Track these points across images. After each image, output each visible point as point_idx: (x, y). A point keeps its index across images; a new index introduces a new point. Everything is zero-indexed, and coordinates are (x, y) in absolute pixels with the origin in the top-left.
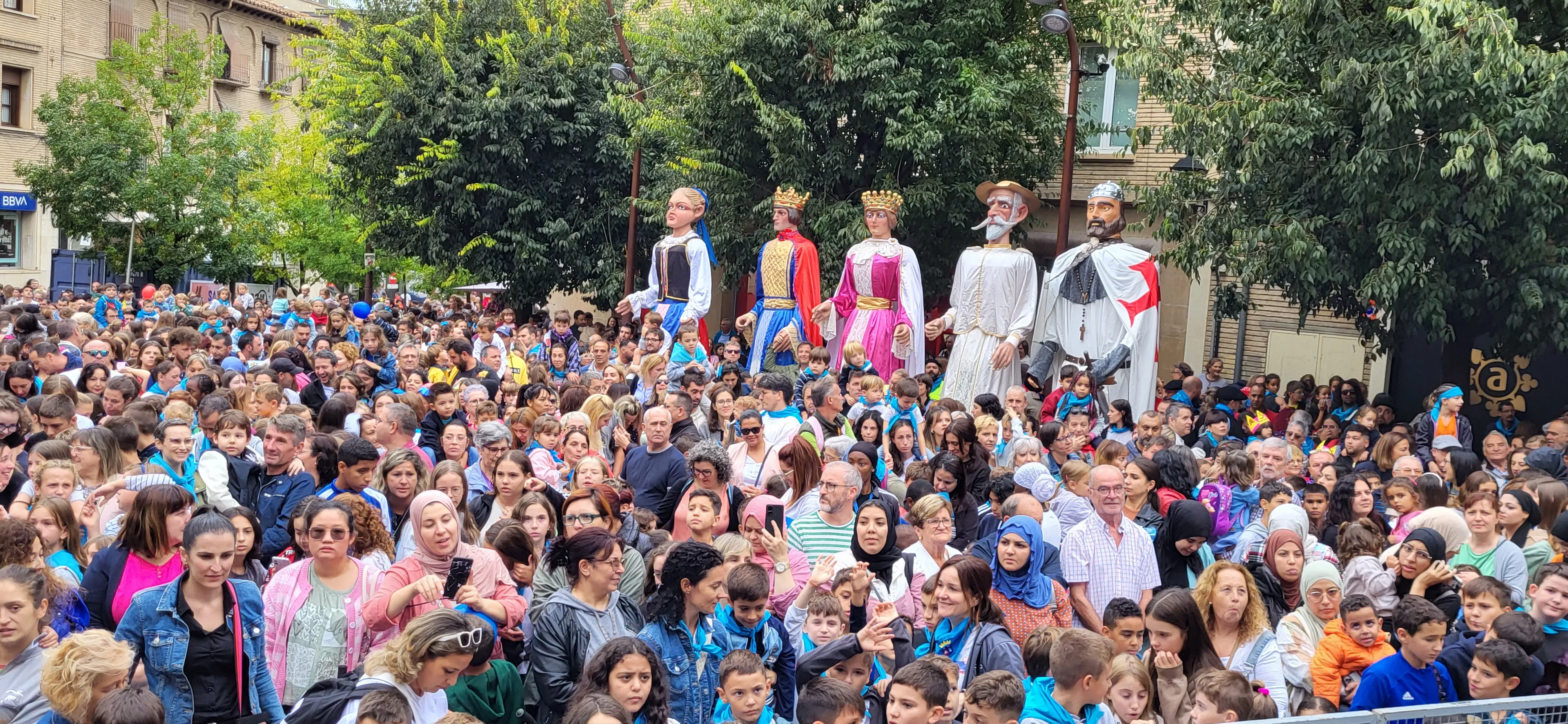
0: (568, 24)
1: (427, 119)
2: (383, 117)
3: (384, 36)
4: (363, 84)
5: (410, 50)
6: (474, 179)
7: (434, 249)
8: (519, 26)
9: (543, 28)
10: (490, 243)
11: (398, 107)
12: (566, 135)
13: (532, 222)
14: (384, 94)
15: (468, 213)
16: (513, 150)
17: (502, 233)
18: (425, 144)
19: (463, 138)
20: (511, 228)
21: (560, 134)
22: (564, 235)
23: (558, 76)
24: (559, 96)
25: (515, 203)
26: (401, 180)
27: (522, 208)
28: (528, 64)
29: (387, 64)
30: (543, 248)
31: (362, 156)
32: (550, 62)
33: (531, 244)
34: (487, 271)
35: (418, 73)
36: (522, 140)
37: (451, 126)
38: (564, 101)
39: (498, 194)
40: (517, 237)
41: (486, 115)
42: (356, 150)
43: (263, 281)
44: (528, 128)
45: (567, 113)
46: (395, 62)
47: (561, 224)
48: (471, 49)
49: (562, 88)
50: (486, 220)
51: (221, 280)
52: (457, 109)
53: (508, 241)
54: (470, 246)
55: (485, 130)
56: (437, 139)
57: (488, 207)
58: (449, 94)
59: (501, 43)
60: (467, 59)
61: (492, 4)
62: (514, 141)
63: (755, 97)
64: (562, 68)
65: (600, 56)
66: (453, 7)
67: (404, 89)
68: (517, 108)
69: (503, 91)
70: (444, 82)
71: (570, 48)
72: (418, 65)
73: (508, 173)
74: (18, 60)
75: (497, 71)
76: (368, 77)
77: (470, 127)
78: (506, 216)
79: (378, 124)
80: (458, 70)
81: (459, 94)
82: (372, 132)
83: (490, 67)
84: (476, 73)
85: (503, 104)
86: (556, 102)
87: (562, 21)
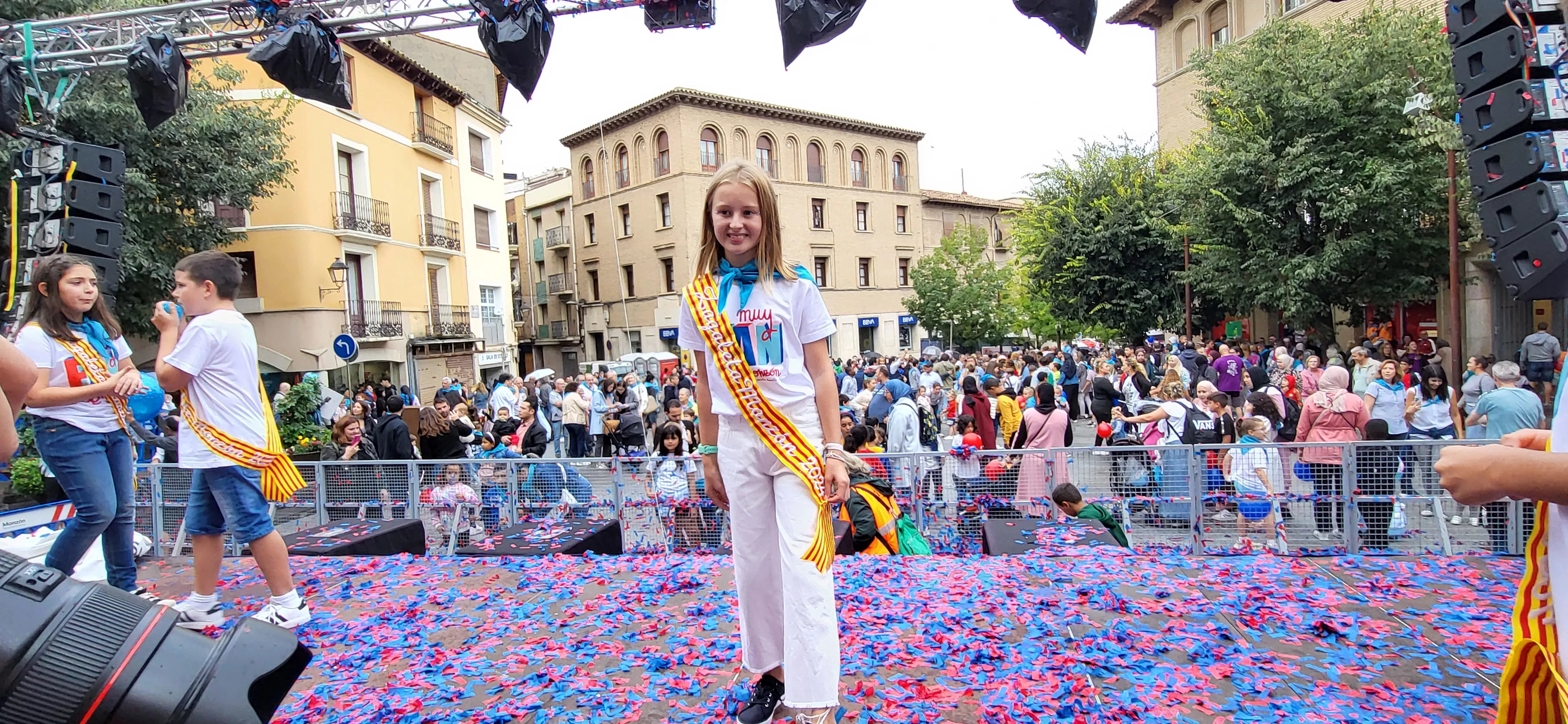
0: (1142, 187)
1: (1068, 248)
2: (1046, 250)
4: (1035, 236)
5: (1059, 216)
6: (1097, 274)
8: (1115, 193)
9: (1126, 190)
10: (1108, 306)
11: (1053, 244)
12: (1146, 244)
13: (1131, 292)
15: (1096, 292)
16: (1116, 256)
17: (1114, 301)
18: (1070, 261)
19: (1088, 255)
20: (1120, 297)
21: (1141, 244)
22: (1149, 297)
25: (1120, 284)
27: (1124, 286)
28: (1122, 211)
29: (1046, 224)
30: (1138, 306)
31: (1041, 271)
32: (1132, 208)
33: (1131, 304)
34: (1109, 321)
35: (1064, 226)
36: (1121, 252)
37: (1080, 249)
38: (1141, 227)
39: (1111, 281)
40: (1123, 302)
41: (1098, 241)
42: (1035, 270)
44: (1122, 244)
46: (1050, 222)
47: (1147, 292)
48: (1090, 209)
50: (1106, 295)
52: (1084, 241)
53: (1118, 305)
54: (1097, 308)
55: (1099, 249)
56: (1074, 257)
57: (1106, 288)
58: (1078, 234)
59: (1102, 203)
60: (1087, 215)
61: (1098, 185)
62: (1115, 252)
63: (1231, 206)
64: (1140, 209)
65: (1160, 200)
66: (1078, 190)
67: (1057, 235)
68: (1115, 235)
69: (1106, 227)
70: (1076, 229)
71: (1145, 198)
72: (1062, 222)
73: (1116, 270)
74: (905, 255)
75: (1103, 218)
76: (1037, 232)
77: (1091, 248)
78: (1117, 292)
79: (1042, 254)
80: (1083, 222)
81: (1083, 233)
82: (1039, 259)
83: (1100, 216)
84: (1092, 221)
85: (1108, 234)
86: (1136, 228)
87: (1137, 185)
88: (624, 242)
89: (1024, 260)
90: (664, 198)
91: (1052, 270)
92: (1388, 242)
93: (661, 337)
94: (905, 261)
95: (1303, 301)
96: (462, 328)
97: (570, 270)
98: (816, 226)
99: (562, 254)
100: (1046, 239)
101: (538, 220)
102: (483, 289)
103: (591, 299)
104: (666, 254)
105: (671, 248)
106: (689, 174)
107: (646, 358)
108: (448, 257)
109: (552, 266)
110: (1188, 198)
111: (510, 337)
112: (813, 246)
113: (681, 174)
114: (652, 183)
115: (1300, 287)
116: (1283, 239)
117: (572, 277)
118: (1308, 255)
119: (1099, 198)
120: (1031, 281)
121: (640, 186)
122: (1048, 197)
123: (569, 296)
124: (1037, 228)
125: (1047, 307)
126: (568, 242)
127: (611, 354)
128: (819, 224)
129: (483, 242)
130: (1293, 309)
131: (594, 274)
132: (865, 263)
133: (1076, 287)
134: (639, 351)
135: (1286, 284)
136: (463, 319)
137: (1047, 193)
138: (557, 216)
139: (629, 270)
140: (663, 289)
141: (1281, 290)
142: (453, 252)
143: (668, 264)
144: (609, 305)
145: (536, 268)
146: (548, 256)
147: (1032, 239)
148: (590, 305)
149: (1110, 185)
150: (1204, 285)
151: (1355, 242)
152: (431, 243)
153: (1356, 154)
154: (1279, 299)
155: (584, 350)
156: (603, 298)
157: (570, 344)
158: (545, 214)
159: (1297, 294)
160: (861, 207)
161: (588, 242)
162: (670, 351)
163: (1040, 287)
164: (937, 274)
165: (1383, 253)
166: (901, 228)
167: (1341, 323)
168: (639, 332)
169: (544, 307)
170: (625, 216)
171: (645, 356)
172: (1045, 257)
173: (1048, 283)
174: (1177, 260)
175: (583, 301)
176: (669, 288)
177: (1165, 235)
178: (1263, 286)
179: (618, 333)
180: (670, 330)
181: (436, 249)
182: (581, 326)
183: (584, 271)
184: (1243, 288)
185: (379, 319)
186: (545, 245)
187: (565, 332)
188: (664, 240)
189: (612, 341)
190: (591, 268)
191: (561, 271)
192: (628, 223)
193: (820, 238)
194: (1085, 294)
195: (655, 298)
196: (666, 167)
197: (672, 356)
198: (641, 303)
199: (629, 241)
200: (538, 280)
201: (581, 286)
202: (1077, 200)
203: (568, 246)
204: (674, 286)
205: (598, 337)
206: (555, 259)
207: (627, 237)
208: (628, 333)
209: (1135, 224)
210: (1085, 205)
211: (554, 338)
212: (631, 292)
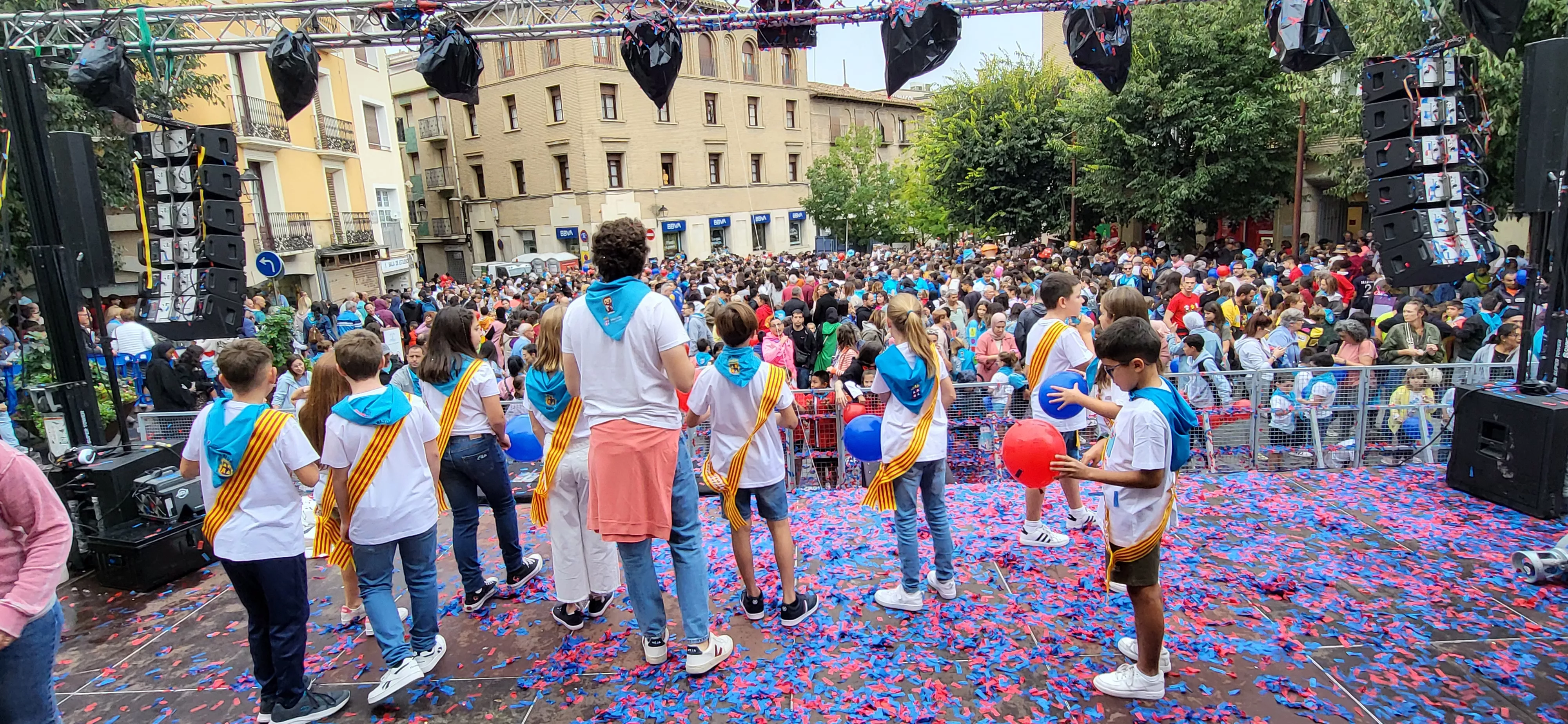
0: (1036, 102)
1: (970, 159)
2: (949, 161)
3: (948, 123)
4: (940, 147)
5: (961, 128)
6: (994, 184)
7: (977, 220)
8: (1012, 107)
9: (1023, 106)
10: (1003, 214)
11: (956, 156)
12: (1038, 157)
13: (1023, 201)
14: (950, 150)
15: (992, 201)
16: (1012, 168)
17: (1009, 209)
18: (970, 171)
19: (987, 166)
20: (1014, 206)
21: (1034, 157)
22: (1039, 206)
23: (1032, 129)
24: (1033, 139)
25: (1014, 194)
26: (960, 190)
27: (1018, 196)
28: (1017, 125)
29: (950, 136)
30: (1029, 214)
31: (942, 180)
32: (1027, 122)
33: (1024, 213)
34: (1003, 228)
35: (964, 138)
36: (1015, 163)
37: (981, 161)
38: (1036, 141)
39: (1005, 190)
40: (1016, 210)
41: (997, 154)
42: (939, 178)
43: (905, 241)
44: (1018, 157)
45: (1038, 146)
46: (954, 134)
47: (1038, 201)
48: (989, 122)
49: (1034, 135)
50: (1001, 204)
51: (886, 243)
52: (984, 153)
53: (1011, 213)
54: (994, 216)
55: (997, 161)
56: (975, 168)
57: (1001, 197)
58: (979, 146)
59: (1002, 118)
60: (987, 128)
61: (998, 100)
62: (1011, 164)
63: (1121, 131)
64: (1034, 124)
65: (1052, 116)
66: (979, 103)
67: (958, 147)
68: (1012, 148)
69: (1004, 140)
70: (976, 141)
71: (1038, 114)
72: (963, 135)
73: (1010, 180)
74: (794, 150)
75: (1001, 131)
76: (942, 144)
77: (990, 160)
78: (1010, 201)
79: (946, 165)
80: (982, 134)
81: (983, 145)
82: (942, 169)
83: (998, 130)
84: (992, 134)
85: (1005, 147)
86: (1031, 142)
87: (1032, 101)
88: (511, 136)
90: (554, 91)
91: (953, 179)
92: (1247, 166)
93: (558, 236)
94: (793, 156)
95: (1176, 217)
96: (365, 236)
97: (449, 164)
98: (709, 122)
99: (440, 146)
101: (408, 107)
102: (378, 191)
103: (476, 195)
104: (560, 151)
105: (564, 144)
106: (580, 66)
107: (545, 259)
108: (344, 160)
109: (428, 159)
110: (1083, 121)
111: (409, 242)
112: (707, 143)
113: (573, 66)
114: (540, 74)
115: (1175, 205)
116: (1162, 162)
117: (453, 172)
118: (1182, 177)
119: (998, 112)
120: (931, 187)
121: (527, 77)
123: (451, 193)
125: (946, 213)
126: (445, 134)
127: (503, 254)
128: (712, 119)
129: (374, 143)
130: (1168, 225)
131: (478, 169)
132: (757, 159)
133: (972, 194)
134: (534, 250)
135: (1162, 202)
136: (364, 227)
138: (430, 104)
139: (518, 166)
140: (558, 188)
141: (1158, 208)
142: (348, 154)
143: (562, 161)
144: (497, 202)
146: (423, 147)
147: (936, 149)
148: (476, 203)
149: (1007, 100)
150: (1092, 200)
151: (1222, 168)
152: (326, 147)
153: (1228, 89)
154: (1156, 214)
155: (471, 248)
156: (490, 195)
157: (455, 242)
158: (414, 101)
159: (1171, 211)
160: (753, 102)
161: (469, 135)
162: (568, 251)
163: (940, 194)
165: (1242, 177)
166: (790, 124)
167: (1200, 233)
168: (533, 232)
169: (421, 203)
170: (511, 108)
171: (544, 257)
172: (948, 167)
173: (947, 190)
174: (1065, 175)
175: (467, 197)
176: (565, 185)
178: (1143, 203)
179: (510, 232)
180: (568, 229)
181: (332, 151)
182: (466, 225)
183: (466, 165)
184: (1124, 204)
185: (287, 231)
186: (418, 136)
187: (449, 229)
188: (557, 136)
189: (504, 240)
190: (475, 162)
191: (438, 165)
192: (514, 116)
193: (714, 134)
194: (981, 202)
195: (549, 196)
196: (555, 57)
197: (570, 257)
198: (534, 201)
199: (517, 134)
200: (412, 174)
201: (463, 181)
202: (978, 113)
203: (445, 137)
204: (570, 184)
205: (487, 236)
206: (430, 151)
207: (514, 131)
208: (520, 232)
209: (1030, 138)
210: (986, 118)
211: (436, 235)
212: (521, 190)
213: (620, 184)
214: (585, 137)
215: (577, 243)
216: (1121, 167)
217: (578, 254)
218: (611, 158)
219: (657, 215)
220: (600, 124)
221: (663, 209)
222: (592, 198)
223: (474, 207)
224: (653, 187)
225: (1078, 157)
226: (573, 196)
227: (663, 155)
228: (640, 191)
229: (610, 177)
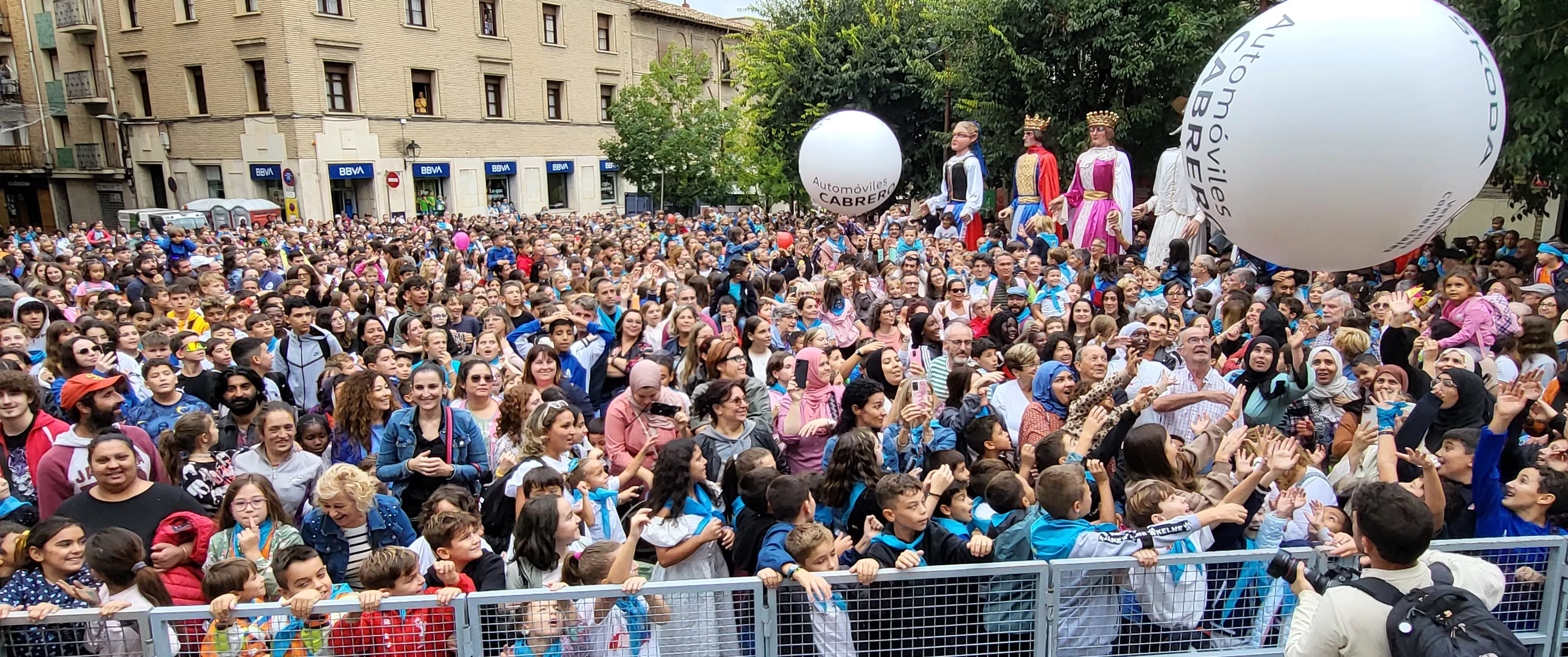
0: (899, 16)
1: (809, 91)
2: (779, 92)
4: (767, 71)
5: (798, 46)
8: (867, 20)
9: (881, 19)
11: (791, 86)
12: (900, 91)
18: (808, 107)
19: (832, 101)
21: (896, 91)
23: (893, 51)
24: (893, 65)
26: (795, 133)
28: (874, 46)
29: (782, 56)
31: (770, 118)
32: (886, 42)
35: (803, 60)
36: (871, 100)
37: (823, 93)
38: (896, 69)
41: (846, 84)
42: (766, 116)
44: (874, 90)
45: (899, 77)
46: (787, 53)
48: (836, 40)
49: (895, 60)
52: (827, 81)
55: (845, 95)
56: (815, 103)
58: (820, 72)
59: (851, 33)
60: (832, 47)
61: (847, 8)
63: (1010, 51)
64: (896, 46)
65: (920, 35)
66: (821, 12)
67: (794, 72)
68: (865, 77)
69: (855, 66)
70: (818, 65)
71: (902, 31)
72: (801, 55)
74: (608, 80)
75: (850, 53)
76: (770, 66)
77: (835, 92)
79: (776, 97)
80: (826, 56)
81: (826, 71)
82: (772, 102)
83: (848, 51)
84: (838, 56)
85: (856, 75)
86: (890, 70)
87: (894, 12)
88: (185, 30)
89: (755, 100)
91: (786, 117)
93: (253, 176)
94: (607, 89)
97: (100, 66)
98: (484, 32)
99: (85, 40)
100: (780, 75)
103: (139, 113)
104: (253, 54)
105: (260, 44)
107: (228, 207)
109: (70, 58)
110: (958, 35)
112: (482, 60)
117: (105, 78)
119: (848, 28)
120: (760, 128)
122: (784, 19)
123: (102, 108)
124: (769, 60)
126: (94, 22)
127: (176, 198)
128: (490, 29)
131: (141, 75)
132: (555, 88)
134: (221, 195)
137: (784, 12)
139: (196, 72)
140: (253, 106)
143: (257, 69)
144: (168, 124)
145: (43, 59)
146: (62, 41)
147: (763, 75)
148: (138, 123)
149: (861, 10)
155: (133, 188)
156: (158, 112)
157: (110, 179)
160: (549, 11)
161: (126, 25)
162: (270, 199)
163: (771, 138)
164: (645, 110)
166: (603, 45)
168: (220, 167)
169: (63, 121)
171: (227, 204)
172: (778, 101)
173: (781, 134)
175: (126, 115)
176: (263, 104)
177: (923, 82)
179: (186, 167)
180: (266, 166)
182: (126, 154)
183: (123, 69)
186: (55, 26)
187: (102, 160)
188: (249, 32)
189: (178, 178)
190: (136, 66)
191: (85, 66)
192: (191, 2)
193: (492, 49)
195: (242, 119)
197: (271, 204)
198: (218, 125)
199: (194, 29)
200: (48, 78)
201: (120, 92)
202: (820, 26)
203: (94, 28)
204: (271, 101)
205: (155, 171)
206: (74, 46)
207: (190, 23)
208: (202, 168)
209: (890, 65)
210: (830, 35)
211: (84, 169)
212: (203, 107)
213: (348, 107)
214: (289, 36)
215: (280, 187)
216: (1009, 106)
217: (281, 202)
218: (331, 70)
219: (405, 154)
220: (313, 20)
221: (412, 146)
222: (300, 125)
223: (135, 130)
224: (399, 115)
225: (953, 92)
226: (273, 119)
227: (415, 72)
228: (378, 119)
229: (332, 96)
